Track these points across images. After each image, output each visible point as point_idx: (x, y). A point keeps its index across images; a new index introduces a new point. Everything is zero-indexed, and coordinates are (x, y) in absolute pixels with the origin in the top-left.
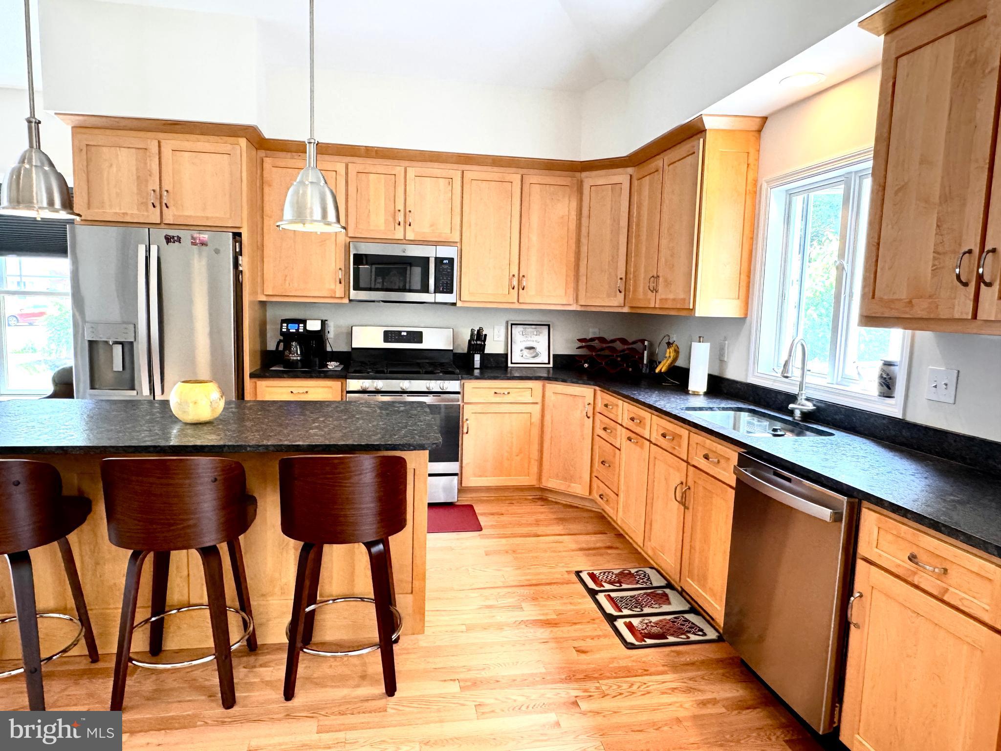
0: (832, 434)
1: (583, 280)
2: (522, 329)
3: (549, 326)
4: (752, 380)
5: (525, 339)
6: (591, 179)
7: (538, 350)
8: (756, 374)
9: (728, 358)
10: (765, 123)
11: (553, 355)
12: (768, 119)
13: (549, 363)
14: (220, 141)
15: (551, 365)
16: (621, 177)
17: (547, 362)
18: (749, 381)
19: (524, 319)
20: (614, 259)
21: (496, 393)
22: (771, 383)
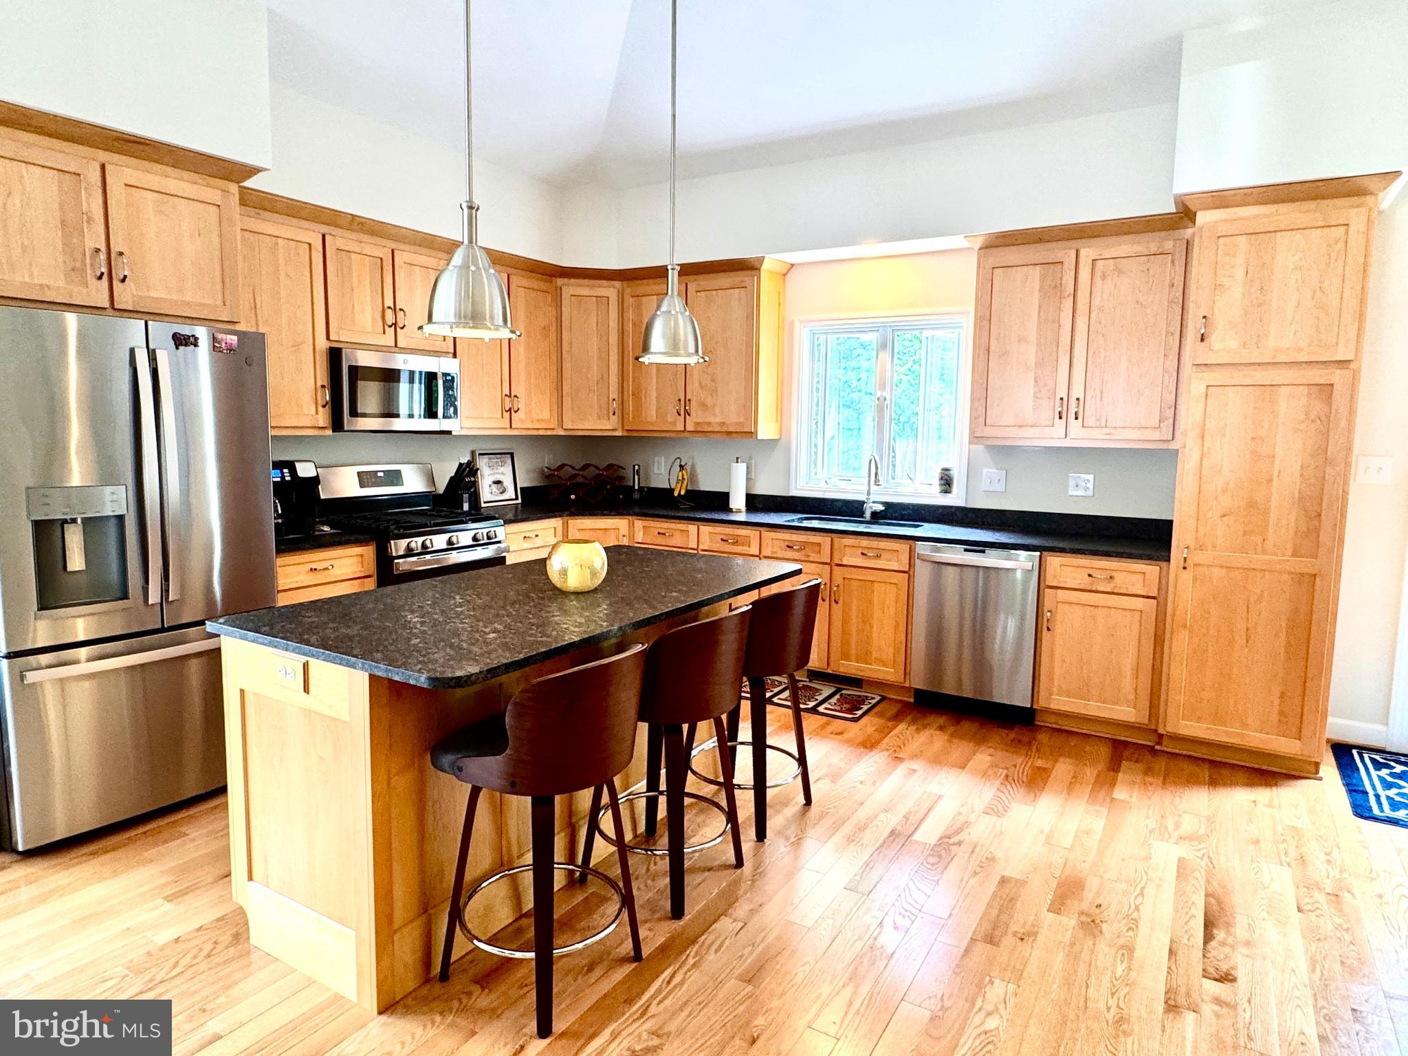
0: (919, 526)
1: (567, 401)
2: (487, 460)
3: (512, 455)
4: (794, 493)
5: (492, 472)
6: (570, 288)
7: (505, 484)
8: (798, 487)
9: (755, 476)
10: (791, 268)
11: (521, 488)
12: (794, 267)
13: (517, 498)
14: (200, 181)
15: (519, 501)
16: (610, 291)
17: (514, 497)
18: (792, 494)
19: (492, 447)
20: (604, 379)
21: (525, 537)
22: (822, 493)
